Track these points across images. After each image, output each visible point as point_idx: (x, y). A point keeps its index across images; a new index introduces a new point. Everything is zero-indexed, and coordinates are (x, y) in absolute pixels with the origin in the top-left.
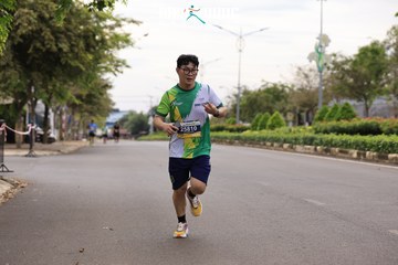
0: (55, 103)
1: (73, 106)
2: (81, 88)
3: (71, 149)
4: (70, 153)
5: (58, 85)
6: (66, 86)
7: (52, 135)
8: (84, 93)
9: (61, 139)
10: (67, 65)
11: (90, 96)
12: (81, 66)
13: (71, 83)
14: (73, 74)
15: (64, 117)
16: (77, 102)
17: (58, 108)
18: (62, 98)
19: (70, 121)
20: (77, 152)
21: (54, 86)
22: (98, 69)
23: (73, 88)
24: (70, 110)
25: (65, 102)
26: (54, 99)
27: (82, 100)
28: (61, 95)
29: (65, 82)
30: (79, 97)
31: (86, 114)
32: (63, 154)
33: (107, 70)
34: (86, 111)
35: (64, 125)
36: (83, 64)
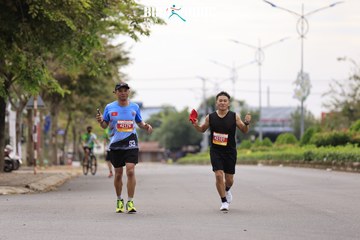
0: (19, 93)
1: (54, 99)
2: (69, 63)
3: (51, 181)
4: (49, 190)
5: (24, 59)
6: (39, 60)
7: (12, 156)
8: (75, 73)
9: (31, 162)
10: (40, 21)
11: (85, 79)
12: (69, 23)
13: (50, 55)
14: (53, 36)
15: (36, 120)
16: (62, 91)
17: (24, 104)
18: (33, 83)
19: (47, 128)
20: (63, 187)
21: (17, 60)
22: (102, 28)
23: (52, 65)
24: (48, 106)
25: (36, 92)
26: (15, 85)
27: (71, 88)
28: (29, 79)
29: (38, 52)
30: (65, 81)
31: (79, 113)
32: (38, 191)
33: (119, 28)
34: (79, 107)
35: (35, 137)
36: (73, 17)
